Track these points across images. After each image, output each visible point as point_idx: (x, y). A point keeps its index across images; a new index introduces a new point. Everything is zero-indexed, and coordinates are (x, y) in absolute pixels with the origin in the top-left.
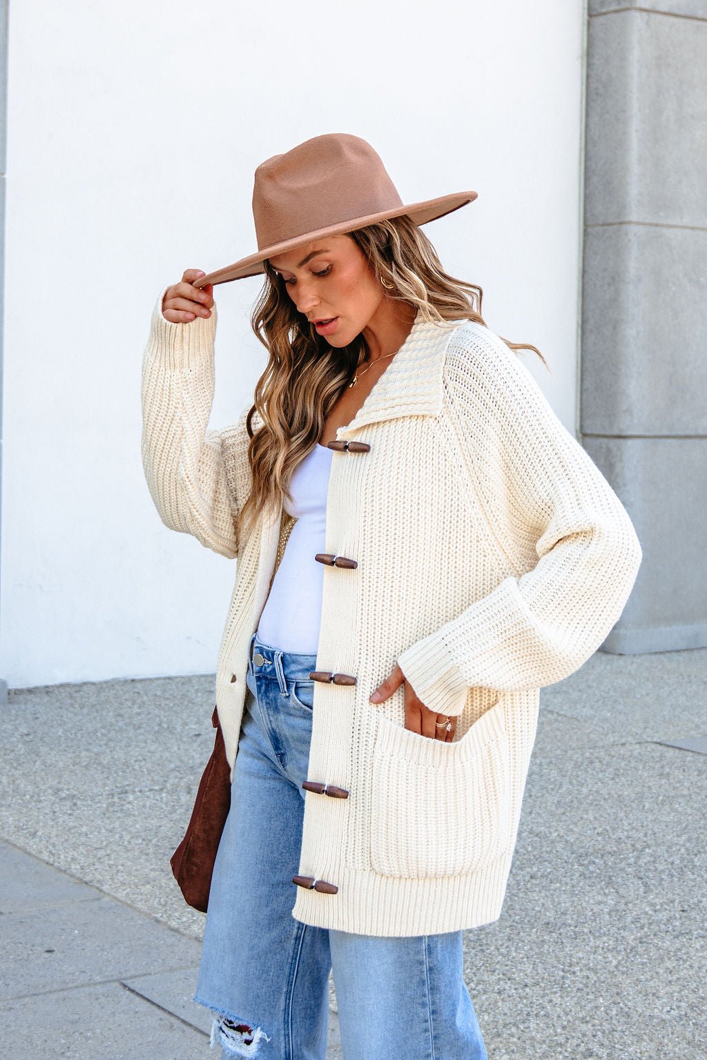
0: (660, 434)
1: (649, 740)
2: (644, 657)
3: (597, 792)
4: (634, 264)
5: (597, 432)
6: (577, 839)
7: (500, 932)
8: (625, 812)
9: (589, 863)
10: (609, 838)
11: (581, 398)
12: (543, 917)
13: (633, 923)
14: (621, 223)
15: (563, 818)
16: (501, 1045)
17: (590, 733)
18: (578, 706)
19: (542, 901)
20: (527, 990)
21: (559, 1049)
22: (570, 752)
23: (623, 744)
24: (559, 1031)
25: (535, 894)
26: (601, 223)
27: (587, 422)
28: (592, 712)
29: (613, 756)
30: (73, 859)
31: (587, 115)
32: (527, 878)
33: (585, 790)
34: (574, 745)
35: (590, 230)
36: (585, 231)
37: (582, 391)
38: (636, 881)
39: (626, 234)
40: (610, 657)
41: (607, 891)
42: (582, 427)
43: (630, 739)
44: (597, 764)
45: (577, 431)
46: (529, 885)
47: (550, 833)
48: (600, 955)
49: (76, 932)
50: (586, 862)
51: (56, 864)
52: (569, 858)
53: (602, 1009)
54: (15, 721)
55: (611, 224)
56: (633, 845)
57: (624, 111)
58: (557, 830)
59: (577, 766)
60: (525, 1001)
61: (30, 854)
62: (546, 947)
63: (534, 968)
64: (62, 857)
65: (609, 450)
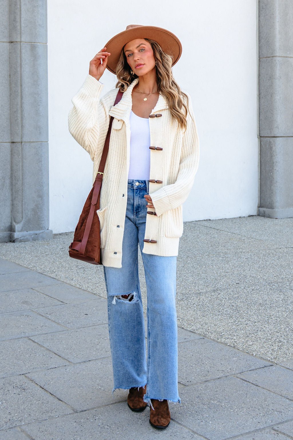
0: (289, 135)
1: (290, 247)
2: (285, 219)
3: (272, 263)
4: (278, 72)
5: (266, 136)
6: (268, 278)
7: (244, 306)
8: (284, 270)
9: (273, 285)
10: (279, 277)
11: (259, 123)
12: (258, 302)
13: (291, 303)
14: (273, 57)
15: (261, 272)
16: (249, 340)
17: (268, 245)
18: (262, 236)
19: (257, 297)
20: (256, 323)
21: (270, 340)
22: (261, 251)
23: (280, 248)
24: (269, 335)
25: (254, 295)
26: (265, 57)
27: (262, 132)
28: (268, 238)
29: (277, 252)
30: (88, 287)
31: (259, 17)
32: (251, 290)
33: (268, 263)
34: (262, 249)
35: (261, 60)
36: (259, 60)
37: (260, 120)
38: (290, 291)
39: (275, 61)
40: (272, 219)
41: (280, 294)
42: (259, 134)
43: (283, 246)
44: (271, 255)
45: (258, 135)
46: (252, 292)
47: (257, 276)
48: (280, 313)
49: (94, 309)
50: (271, 285)
51: (82, 288)
52: (265, 284)
53: (283, 329)
54: (57, 244)
55: (269, 57)
56: (288, 280)
57: (273, 14)
58: (259, 275)
59: (264, 255)
60: (256, 327)
61: (72, 285)
62: (261, 311)
63: (257, 317)
64: (84, 286)
65: (270, 142)
